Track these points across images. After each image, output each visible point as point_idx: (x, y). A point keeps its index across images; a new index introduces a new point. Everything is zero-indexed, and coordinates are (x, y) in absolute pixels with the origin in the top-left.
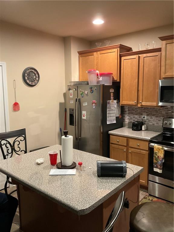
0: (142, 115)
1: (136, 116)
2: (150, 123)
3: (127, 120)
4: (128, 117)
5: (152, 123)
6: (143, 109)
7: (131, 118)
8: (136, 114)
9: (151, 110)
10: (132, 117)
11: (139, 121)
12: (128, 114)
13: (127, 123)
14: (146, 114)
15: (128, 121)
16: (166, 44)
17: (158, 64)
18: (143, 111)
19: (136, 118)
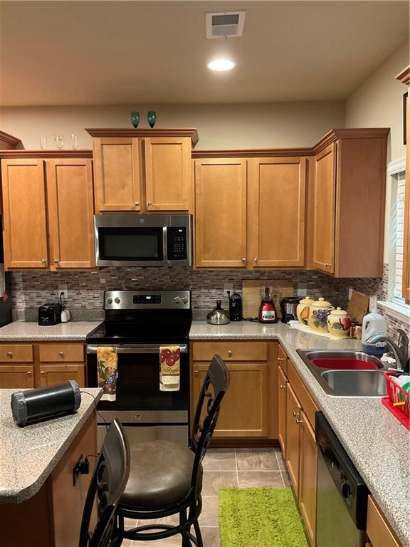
0: (57, 288)
1: (43, 293)
2: (76, 305)
3: (21, 304)
4: (23, 297)
5: (80, 305)
6: (59, 275)
7: (32, 299)
8: (44, 289)
9: (76, 277)
10: (34, 295)
11: (51, 302)
12: (24, 289)
13: (23, 310)
14: (66, 286)
15: (24, 306)
16: (102, 145)
17: (88, 182)
18: (60, 279)
19: (44, 298)
